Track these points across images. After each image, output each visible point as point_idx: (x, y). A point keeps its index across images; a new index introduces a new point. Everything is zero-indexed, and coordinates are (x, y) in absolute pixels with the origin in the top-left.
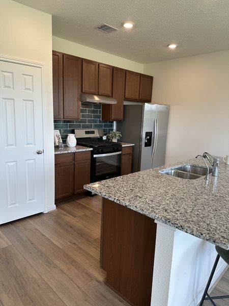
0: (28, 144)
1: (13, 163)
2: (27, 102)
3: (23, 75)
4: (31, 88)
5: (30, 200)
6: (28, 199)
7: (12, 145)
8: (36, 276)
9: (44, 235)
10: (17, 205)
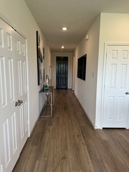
0: (121, 88)
1: (113, 98)
2: (123, 65)
3: (123, 51)
4: (127, 58)
5: (119, 119)
6: (118, 118)
7: (113, 88)
8: (122, 162)
9: (126, 141)
10: (112, 120)
